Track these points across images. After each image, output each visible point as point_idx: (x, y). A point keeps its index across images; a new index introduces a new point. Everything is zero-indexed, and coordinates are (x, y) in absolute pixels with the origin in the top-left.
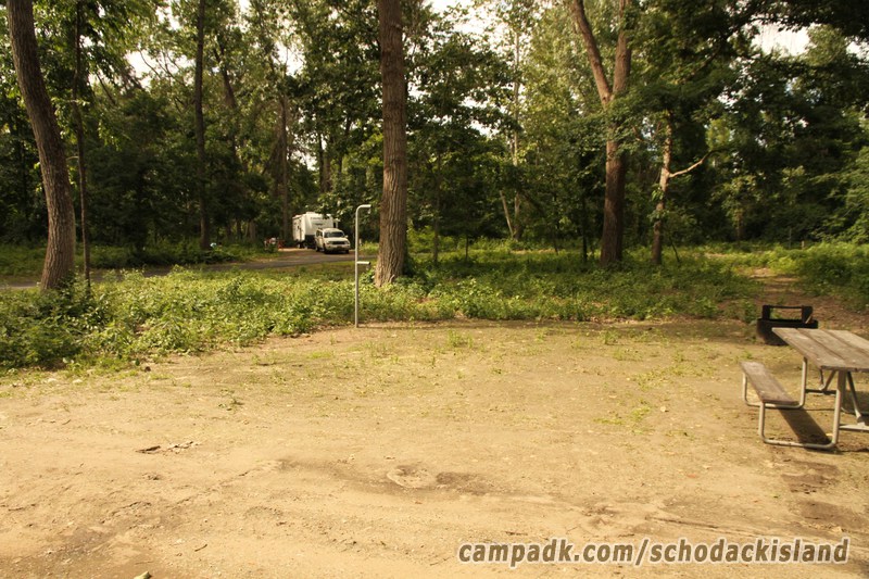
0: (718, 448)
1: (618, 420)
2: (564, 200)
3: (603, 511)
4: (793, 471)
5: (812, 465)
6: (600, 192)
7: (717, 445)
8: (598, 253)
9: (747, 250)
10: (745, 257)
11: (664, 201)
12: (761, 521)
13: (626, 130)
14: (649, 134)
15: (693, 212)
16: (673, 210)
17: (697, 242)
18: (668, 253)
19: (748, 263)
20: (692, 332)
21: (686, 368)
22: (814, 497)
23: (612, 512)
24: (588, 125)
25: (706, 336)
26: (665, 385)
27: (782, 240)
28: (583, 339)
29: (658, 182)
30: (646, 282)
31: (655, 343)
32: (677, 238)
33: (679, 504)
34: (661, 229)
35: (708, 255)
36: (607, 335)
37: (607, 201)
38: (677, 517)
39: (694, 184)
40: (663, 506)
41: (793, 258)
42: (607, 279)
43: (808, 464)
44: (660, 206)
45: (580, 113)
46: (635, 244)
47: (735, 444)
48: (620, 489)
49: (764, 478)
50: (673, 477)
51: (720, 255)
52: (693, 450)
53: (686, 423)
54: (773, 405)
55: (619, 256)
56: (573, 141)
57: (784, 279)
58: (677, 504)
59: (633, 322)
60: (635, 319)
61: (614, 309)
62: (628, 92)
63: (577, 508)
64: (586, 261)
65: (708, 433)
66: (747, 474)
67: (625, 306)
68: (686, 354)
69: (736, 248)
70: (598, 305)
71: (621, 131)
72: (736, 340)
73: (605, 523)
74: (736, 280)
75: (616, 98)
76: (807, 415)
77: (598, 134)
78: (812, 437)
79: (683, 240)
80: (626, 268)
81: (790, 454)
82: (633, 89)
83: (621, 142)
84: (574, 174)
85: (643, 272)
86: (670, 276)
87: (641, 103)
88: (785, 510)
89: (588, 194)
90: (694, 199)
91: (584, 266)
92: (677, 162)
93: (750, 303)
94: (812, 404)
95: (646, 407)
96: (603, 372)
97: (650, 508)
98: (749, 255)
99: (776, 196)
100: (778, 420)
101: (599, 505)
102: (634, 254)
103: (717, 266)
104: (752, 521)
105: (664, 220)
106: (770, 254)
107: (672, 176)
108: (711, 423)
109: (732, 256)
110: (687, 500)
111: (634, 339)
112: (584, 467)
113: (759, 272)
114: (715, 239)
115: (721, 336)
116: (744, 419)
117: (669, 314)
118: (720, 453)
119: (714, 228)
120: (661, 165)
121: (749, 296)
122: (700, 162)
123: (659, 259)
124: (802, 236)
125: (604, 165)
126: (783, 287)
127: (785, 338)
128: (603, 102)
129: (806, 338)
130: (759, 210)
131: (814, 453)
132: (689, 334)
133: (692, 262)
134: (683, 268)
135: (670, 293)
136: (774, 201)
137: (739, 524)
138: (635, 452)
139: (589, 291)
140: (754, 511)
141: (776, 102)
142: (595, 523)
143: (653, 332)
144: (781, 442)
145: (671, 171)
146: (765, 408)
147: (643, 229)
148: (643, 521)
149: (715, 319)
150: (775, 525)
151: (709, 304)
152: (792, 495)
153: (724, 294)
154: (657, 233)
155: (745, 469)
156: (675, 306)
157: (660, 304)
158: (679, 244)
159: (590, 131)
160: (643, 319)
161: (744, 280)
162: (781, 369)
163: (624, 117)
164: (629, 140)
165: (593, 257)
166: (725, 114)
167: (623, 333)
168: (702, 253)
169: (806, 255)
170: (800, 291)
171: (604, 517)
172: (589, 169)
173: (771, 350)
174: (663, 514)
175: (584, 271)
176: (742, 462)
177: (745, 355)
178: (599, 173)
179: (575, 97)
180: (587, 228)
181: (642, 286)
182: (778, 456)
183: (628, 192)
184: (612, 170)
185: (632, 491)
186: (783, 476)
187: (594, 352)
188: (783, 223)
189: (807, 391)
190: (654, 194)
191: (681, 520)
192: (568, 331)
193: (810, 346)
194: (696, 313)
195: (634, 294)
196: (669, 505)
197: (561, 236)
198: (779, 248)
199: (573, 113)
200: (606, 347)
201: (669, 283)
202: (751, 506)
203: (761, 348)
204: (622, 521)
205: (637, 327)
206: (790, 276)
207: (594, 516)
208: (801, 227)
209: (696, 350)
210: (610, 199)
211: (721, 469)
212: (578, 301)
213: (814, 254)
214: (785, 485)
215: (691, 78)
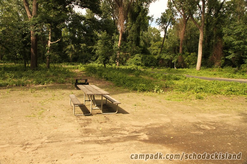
0: (63, 119)
1: (34, 115)
2: (17, 48)
3: (28, 144)
4: (82, 122)
5: (86, 119)
6: (29, 46)
7: (63, 118)
8: (30, 65)
9: (73, 65)
10: (73, 66)
11: (50, 50)
12: (73, 137)
13: (37, 28)
14: (45, 30)
15: (59, 54)
16: (53, 53)
17: (60, 62)
18: (51, 65)
19: (73, 68)
20: (58, 87)
21: (56, 98)
22: (86, 127)
23: (31, 144)
24: (24, 24)
25: (62, 88)
26: (49, 103)
27: (82, 62)
28: (24, 92)
29: (48, 44)
30: (45, 74)
31: (47, 91)
32: (55, 61)
33: (52, 137)
34: (49, 58)
35: (63, 66)
36: (32, 90)
37: (32, 49)
38: (51, 141)
39: (59, 46)
40: (47, 138)
41: (84, 67)
42: (33, 73)
43: (85, 119)
44: (48, 51)
45: (23, 20)
46: (42, 63)
47: (68, 117)
48: (34, 136)
49: (75, 125)
50: (50, 129)
51: (66, 66)
52: (56, 121)
53: (55, 113)
54: (78, 105)
55: (37, 66)
56: (19, 29)
57: (82, 72)
58: (51, 137)
59: (41, 86)
60: (41, 85)
61: (34, 82)
62: (37, 16)
63: (18, 145)
64: (26, 67)
65: (60, 115)
66: (70, 125)
67: (38, 81)
68: (56, 94)
69: (71, 64)
70: (29, 81)
71: (35, 28)
72: (69, 89)
73: (28, 148)
74: (70, 73)
75: (33, 17)
76: (86, 107)
77: (27, 28)
78: (86, 112)
79: (56, 62)
80: (38, 69)
81: (81, 117)
82: (39, 16)
83: (35, 31)
84: (20, 40)
85: (44, 71)
86: (52, 72)
87: (41, 20)
88: (79, 132)
89: (25, 46)
90: (59, 50)
91: (25, 69)
92: (53, 39)
93: (73, 79)
94: (86, 104)
95: (43, 110)
96: (30, 101)
97: (43, 140)
98: (74, 66)
99: (80, 51)
100: (79, 109)
101: (26, 143)
102: (42, 65)
103: (65, 69)
104: (71, 137)
105: (50, 56)
106: (79, 66)
107: (52, 43)
108: (62, 112)
109: (69, 66)
110: (54, 135)
111: (40, 91)
112: (21, 132)
113: (76, 71)
114: (65, 61)
115: (65, 88)
116: (70, 110)
117: (51, 83)
118: (63, 120)
119: (65, 59)
120: (49, 39)
121: (73, 77)
122: (60, 40)
123: (49, 67)
124: (86, 62)
125: (30, 38)
126: (82, 74)
127: (79, 88)
128: (29, 18)
129: (84, 87)
130: (76, 54)
131: (87, 116)
132: (57, 88)
133: (59, 68)
134: (56, 69)
135: (52, 76)
136: (79, 52)
137: (67, 139)
138: (39, 124)
139: (26, 77)
140: (72, 134)
141: (78, 26)
142: (24, 149)
143: (46, 88)
144: (79, 115)
145: (52, 42)
146: (75, 106)
147: (44, 58)
148: (41, 144)
149: (64, 83)
150: (77, 137)
151: (62, 79)
152: (81, 128)
153: (67, 77)
154: (48, 59)
155: (70, 124)
156: (53, 80)
157: (49, 80)
158: (55, 63)
159: (25, 26)
160: (44, 85)
161: (72, 73)
162: (80, 96)
163: (36, 24)
164: (38, 31)
165: (28, 66)
166: (66, 27)
167: (37, 89)
168: (61, 65)
169: (87, 66)
170: (86, 75)
171: (28, 146)
172: (25, 39)
173: (78, 91)
174: (47, 141)
175: (25, 70)
176: (69, 122)
177: (72, 93)
178: (29, 40)
179: (20, 15)
180: (26, 57)
181: (44, 75)
182: (78, 119)
183: (39, 47)
184: (33, 40)
185: (37, 136)
186: (79, 123)
187: (27, 95)
188: (82, 58)
189: (85, 101)
190: (47, 48)
191: (52, 141)
192: (18, 89)
193: (85, 89)
194: (59, 82)
195: (41, 77)
196: (49, 138)
197: (17, 59)
198: (81, 64)
199: (20, 20)
200: (32, 93)
201: (52, 74)
202: (71, 133)
203: (76, 91)
204: (34, 146)
205: (42, 87)
206: (84, 72)
207: (24, 147)
208: (86, 59)
209: (58, 92)
210: (33, 48)
211: (64, 125)
212: (22, 80)
213: (89, 66)
214: (80, 126)
215: (56, 16)
